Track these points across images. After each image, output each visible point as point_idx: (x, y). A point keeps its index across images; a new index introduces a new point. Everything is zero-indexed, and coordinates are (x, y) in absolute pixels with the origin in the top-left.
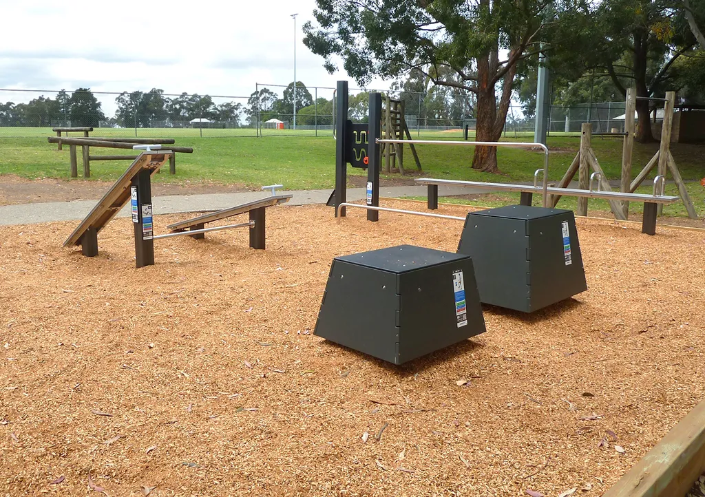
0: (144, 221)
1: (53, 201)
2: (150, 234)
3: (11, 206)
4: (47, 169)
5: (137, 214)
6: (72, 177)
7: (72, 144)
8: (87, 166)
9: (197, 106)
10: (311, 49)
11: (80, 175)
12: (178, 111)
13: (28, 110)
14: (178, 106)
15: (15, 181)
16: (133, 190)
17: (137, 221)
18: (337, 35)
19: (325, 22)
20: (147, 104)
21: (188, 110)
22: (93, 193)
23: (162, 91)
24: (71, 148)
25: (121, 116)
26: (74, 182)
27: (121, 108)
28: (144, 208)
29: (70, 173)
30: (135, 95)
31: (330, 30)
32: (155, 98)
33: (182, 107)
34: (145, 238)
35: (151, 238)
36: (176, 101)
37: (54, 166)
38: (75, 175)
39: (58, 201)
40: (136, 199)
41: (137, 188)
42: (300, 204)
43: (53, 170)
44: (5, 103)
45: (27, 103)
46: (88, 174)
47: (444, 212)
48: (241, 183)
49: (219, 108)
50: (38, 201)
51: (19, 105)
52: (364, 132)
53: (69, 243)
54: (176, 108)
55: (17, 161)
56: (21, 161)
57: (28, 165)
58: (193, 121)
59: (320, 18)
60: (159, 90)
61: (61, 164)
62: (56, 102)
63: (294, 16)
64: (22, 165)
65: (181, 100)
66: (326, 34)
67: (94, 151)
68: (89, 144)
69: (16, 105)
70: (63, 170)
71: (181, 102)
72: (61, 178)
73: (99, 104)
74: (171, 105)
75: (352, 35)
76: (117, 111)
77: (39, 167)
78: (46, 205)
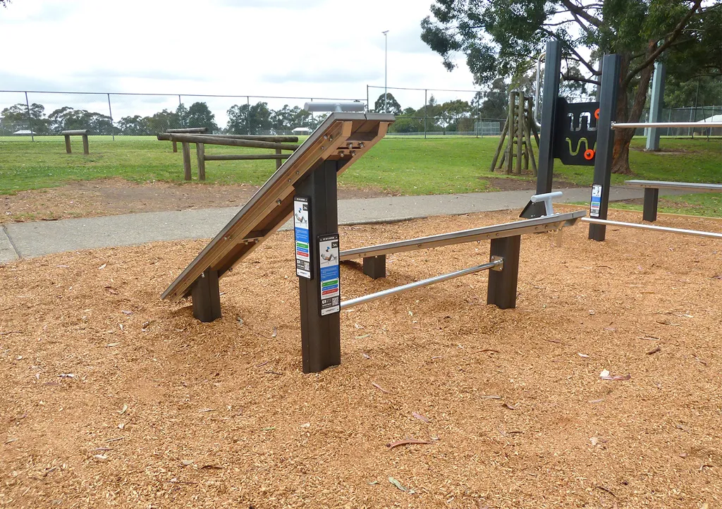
0: (323, 277)
1: (160, 209)
2: (335, 301)
3: (107, 218)
4: (159, 172)
5: (308, 259)
6: (186, 179)
7: (185, 141)
8: (202, 166)
9: (298, 116)
10: (430, 46)
11: (195, 178)
12: (281, 122)
13: (153, 122)
14: (281, 117)
15: (120, 185)
16: (299, 205)
17: (308, 275)
18: (457, 30)
19: (444, 17)
20: (254, 115)
21: (290, 120)
22: (208, 200)
23: (266, 104)
24: (184, 145)
25: (231, 127)
26: (187, 186)
27: (232, 120)
28: (324, 246)
29: (183, 175)
30: (244, 108)
31: (449, 25)
32: (261, 110)
33: (285, 118)
34: (324, 312)
35: (336, 309)
36: (279, 113)
37: (165, 168)
38: (188, 177)
39: (166, 209)
40: (305, 226)
41: (309, 201)
42: (463, 213)
43: (165, 172)
44: (133, 117)
45: (152, 116)
46: (202, 176)
47: (662, 224)
48: (377, 187)
49: (317, 119)
50: (141, 211)
51: (145, 118)
52: (588, 114)
53: (172, 294)
54: (279, 119)
55: (127, 163)
56: (132, 163)
57: (139, 166)
58: (295, 130)
59: (438, 13)
60: (263, 103)
61: (174, 166)
62: (176, 115)
63: (385, 33)
64: (133, 167)
65: (283, 111)
66: (447, 29)
67: (210, 150)
68: (205, 142)
69: (143, 117)
70: (176, 173)
71: (284, 113)
72: (173, 181)
73: (213, 116)
74: (275, 117)
75: (474, 30)
76: (229, 122)
77: (150, 168)
78: (151, 215)
